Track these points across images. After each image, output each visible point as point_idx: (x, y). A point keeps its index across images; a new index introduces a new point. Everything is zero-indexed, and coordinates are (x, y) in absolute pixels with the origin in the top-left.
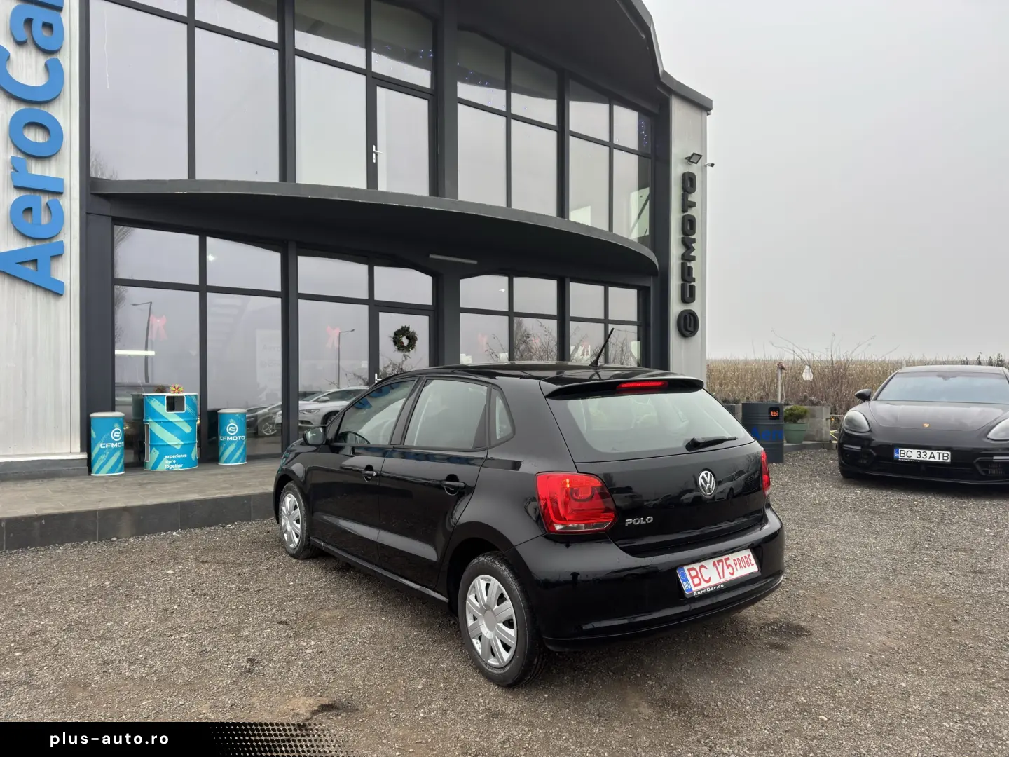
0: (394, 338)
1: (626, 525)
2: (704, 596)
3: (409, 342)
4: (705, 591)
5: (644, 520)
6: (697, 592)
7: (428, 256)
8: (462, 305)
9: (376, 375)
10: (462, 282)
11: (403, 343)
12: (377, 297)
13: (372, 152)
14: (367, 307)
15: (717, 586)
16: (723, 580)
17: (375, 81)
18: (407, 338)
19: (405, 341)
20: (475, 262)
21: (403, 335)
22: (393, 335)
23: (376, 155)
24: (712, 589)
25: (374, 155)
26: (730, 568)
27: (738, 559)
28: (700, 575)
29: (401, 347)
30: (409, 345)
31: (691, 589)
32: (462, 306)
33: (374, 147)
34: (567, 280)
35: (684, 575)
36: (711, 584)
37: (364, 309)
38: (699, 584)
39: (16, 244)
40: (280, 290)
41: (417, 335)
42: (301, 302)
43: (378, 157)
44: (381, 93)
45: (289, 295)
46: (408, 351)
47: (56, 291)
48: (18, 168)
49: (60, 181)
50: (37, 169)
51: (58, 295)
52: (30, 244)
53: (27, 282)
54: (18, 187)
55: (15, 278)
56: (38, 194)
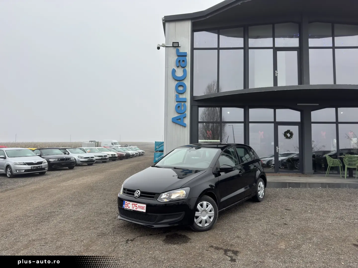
0: (284, 134)
7: (297, 104)
9: (277, 147)
11: (287, 136)
12: (277, 120)
13: (275, 73)
14: (273, 124)
17: (276, 50)
18: (290, 134)
19: (289, 135)
20: (318, 104)
21: (288, 133)
22: (284, 133)
23: (277, 73)
25: (276, 74)
29: (287, 137)
30: (290, 137)
32: (312, 121)
33: (276, 71)
37: (273, 125)
39: (176, 115)
40: (243, 121)
41: (293, 133)
42: (250, 124)
43: (278, 74)
44: (279, 53)
45: (246, 122)
46: (290, 139)
47: (184, 126)
48: (177, 97)
49: (186, 99)
50: (181, 96)
51: (185, 127)
52: (179, 115)
53: (178, 124)
54: (177, 102)
55: (176, 123)
56: (181, 103)
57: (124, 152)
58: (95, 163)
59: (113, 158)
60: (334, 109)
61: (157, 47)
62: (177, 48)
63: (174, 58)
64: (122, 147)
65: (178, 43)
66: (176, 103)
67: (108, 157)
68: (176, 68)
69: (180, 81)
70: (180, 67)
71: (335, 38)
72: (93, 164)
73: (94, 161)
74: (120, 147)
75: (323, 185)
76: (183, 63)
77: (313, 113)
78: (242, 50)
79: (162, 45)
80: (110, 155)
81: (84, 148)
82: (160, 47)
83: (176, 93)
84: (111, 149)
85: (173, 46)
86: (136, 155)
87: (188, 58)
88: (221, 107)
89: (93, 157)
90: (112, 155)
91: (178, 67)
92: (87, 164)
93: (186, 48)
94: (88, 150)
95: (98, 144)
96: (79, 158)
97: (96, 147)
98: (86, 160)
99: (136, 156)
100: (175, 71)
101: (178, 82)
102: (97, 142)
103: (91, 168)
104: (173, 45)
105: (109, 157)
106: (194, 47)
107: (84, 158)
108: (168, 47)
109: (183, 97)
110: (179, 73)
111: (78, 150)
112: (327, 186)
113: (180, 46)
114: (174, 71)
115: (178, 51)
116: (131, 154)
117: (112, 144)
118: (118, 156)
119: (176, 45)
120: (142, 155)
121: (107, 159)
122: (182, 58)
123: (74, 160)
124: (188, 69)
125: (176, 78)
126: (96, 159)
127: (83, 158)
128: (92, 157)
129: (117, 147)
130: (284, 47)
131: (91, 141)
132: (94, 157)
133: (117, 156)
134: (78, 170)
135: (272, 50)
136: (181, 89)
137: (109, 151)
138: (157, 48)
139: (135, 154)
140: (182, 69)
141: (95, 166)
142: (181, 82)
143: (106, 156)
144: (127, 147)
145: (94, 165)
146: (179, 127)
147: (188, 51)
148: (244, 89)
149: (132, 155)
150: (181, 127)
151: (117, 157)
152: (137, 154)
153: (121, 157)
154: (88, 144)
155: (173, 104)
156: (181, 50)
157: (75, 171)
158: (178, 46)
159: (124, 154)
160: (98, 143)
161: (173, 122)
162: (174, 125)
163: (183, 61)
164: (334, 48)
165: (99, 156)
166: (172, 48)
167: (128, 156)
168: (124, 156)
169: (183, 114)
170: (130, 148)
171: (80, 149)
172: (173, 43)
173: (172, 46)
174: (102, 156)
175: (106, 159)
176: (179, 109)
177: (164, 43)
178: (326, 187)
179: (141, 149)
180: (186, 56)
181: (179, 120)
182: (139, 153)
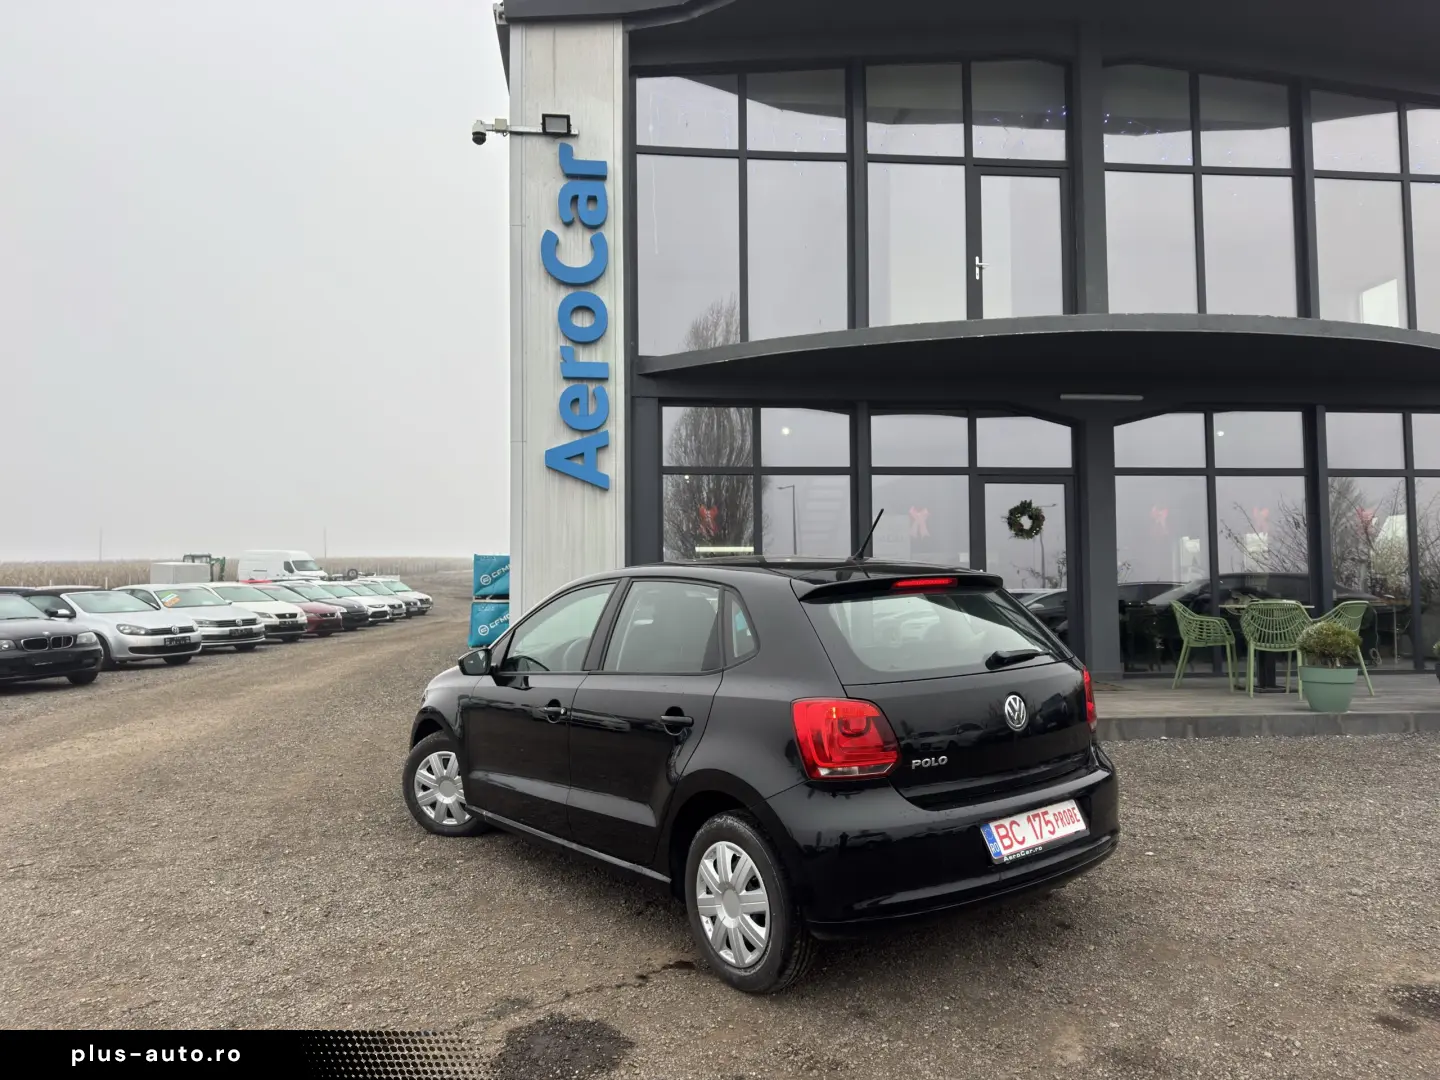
0: (1009, 519)
1: (913, 767)
2: (1018, 862)
3: (1033, 523)
4: (1018, 856)
5: (936, 761)
6: (1008, 857)
7: (1059, 397)
8: (1119, 463)
10: (1117, 429)
11: (1022, 526)
12: (983, 462)
13: (975, 266)
14: (968, 478)
15: (1034, 849)
16: (1041, 841)
17: (977, 169)
18: (1030, 517)
19: (1026, 522)
20: (1139, 398)
21: (1023, 514)
22: (1007, 514)
23: (981, 268)
24: (1027, 853)
25: (977, 270)
26: (1050, 825)
27: (1059, 813)
28: (1010, 835)
29: (1020, 532)
30: (1032, 528)
31: (1000, 853)
32: (1117, 465)
33: (977, 258)
34: (1319, 408)
35: (990, 834)
36: (1025, 846)
37: (963, 481)
38: (1010, 846)
39: (566, 438)
40: (849, 465)
41: (1045, 513)
42: (875, 478)
43: (984, 271)
44: (987, 183)
45: (860, 470)
46: (1031, 537)
47: (601, 486)
48: (566, 357)
49: (605, 366)
50: (584, 356)
51: (605, 489)
52: (578, 437)
53: (576, 479)
54: (567, 379)
55: (564, 474)
56: (585, 383)
57: (339, 601)
58: (201, 654)
59: (287, 632)
60: (1199, 418)
61: (474, 134)
62: (560, 141)
63: (549, 185)
64: (330, 579)
65: (566, 120)
66: (565, 386)
67: (263, 625)
68: (558, 231)
69: (578, 287)
70: (578, 227)
71: (1204, 135)
72: (190, 656)
73: (195, 645)
74: (322, 578)
75: (1176, 727)
76: (591, 207)
77: (1119, 431)
78: (842, 167)
79: (494, 123)
80: (270, 617)
81: (151, 588)
82: (485, 135)
83: (562, 342)
84: (279, 590)
85: (545, 133)
86: (393, 615)
87: (614, 188)
88: (757, 404)
89: (190, 630)
90: (280, 616)
91: (568, 224)
92: (165, 658)
93: (601, 142)
94: (168, 599)
95: (222, 570)
96: (122, 632)
97: (212, 580)
98: (159, 640)
99: (391, 620)
100: (557, 242)
101: (571, 291)
102: (217, 560)
103: (181, 676)
104: (544, 128)
105: (266, 627)
106: (638, 143)
107: (147, 634)
108: (524, 138)
109: (594, 361)
110: (576, 252)
111: (119, 597)
112: (1190, 728)
113: (576, 133)
114: (550, 243)
115: (566, 154)
116: (371, 611)
117: (288, 567)
118: (310, 621)
119: (557, 129)
120: (422, 612)
121: (257, 634)
122: (585, 189)
123: (96, 644)
124: (614, 234)
125: (559, 276)
126: (207, 637)
127: (143, 632)
128: (183, 630)
129: (307, 580)
130: (1008, 160)
131: (193, 558)
132: (195, 626)
133: (302, 619)
134: (112, 688)
135: (960, 170)
136: (583, 321)
137: (269, 598)
138: (472, 136)
139: (386, 608)
140: (588, 236)
141: (199, 669)
142: (583, 290)
143: (253, 622)
144: (356, 577)
145: (194, 663)
146: (578, 493)
147: (612, 155)
148: (849, 327)
149: (374, 615)
150: (588, 492)
151: (304, 624)
152: (396, 612)
153: (324, 627)
154: (176, 567)
155: (550, 389)
156: (583, 152)
157: (101, 692)
158: (568, 134)
159: (339, 611)
160: (222, 562)
161: (549, 467)
162: (555, 481)
163: (592, 199)
164: (1197, 170)
165: (221, 624)
166: (541, 142)
167: (355, 621)
168: (338, 620)
169: (593, 434)
170: (365, 585)
171: (133, 592)
172: (545, 117)
173: (539, 129)
174: (232, 623)
175: (251, 634)
176: (577, 410)
177: (506, 116)
178: (1184, 735)
179: (414, 588)
180: (603, 178)
181: (578, 462)
182: (408, 604)
